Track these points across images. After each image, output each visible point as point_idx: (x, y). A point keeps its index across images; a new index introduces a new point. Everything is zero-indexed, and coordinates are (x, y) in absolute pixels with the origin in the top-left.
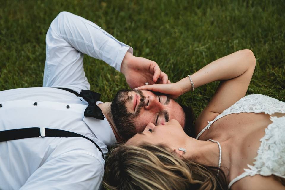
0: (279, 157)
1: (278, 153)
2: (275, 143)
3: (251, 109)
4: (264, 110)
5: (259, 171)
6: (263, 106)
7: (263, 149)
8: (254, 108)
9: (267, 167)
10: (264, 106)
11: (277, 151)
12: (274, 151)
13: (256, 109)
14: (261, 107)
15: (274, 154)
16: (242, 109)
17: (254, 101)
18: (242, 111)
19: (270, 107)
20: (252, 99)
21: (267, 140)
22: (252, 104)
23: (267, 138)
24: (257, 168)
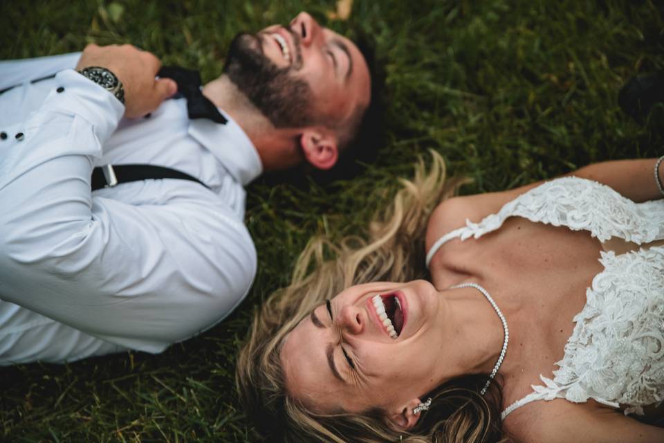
0: (609, 363)
1: (607, 355)
2: (603, 331)
3: (563, 217)
4: (590, 224)
5: (564, 391)
6: (588, 214)
7: (576, 343)
8: (569, 215)
9: (581, 383)
10: (591, 215)
11: (605, 352)
12: (598, 350)
13: (573, 218)
14: (584, 216)
15: (600, 356)
16: (542, 213)
17: (572, 196)
18: (542, 218)
19: (605, 220)
20: (568, 190)
21: (588, 320)
22: (566, 203)
23: (588, 317)
24: (560, 385)
